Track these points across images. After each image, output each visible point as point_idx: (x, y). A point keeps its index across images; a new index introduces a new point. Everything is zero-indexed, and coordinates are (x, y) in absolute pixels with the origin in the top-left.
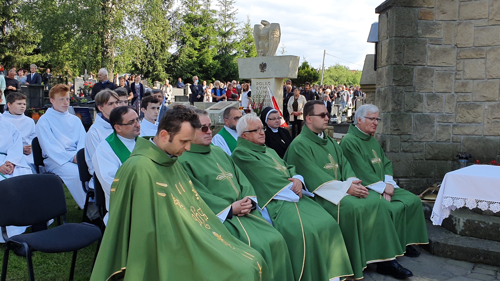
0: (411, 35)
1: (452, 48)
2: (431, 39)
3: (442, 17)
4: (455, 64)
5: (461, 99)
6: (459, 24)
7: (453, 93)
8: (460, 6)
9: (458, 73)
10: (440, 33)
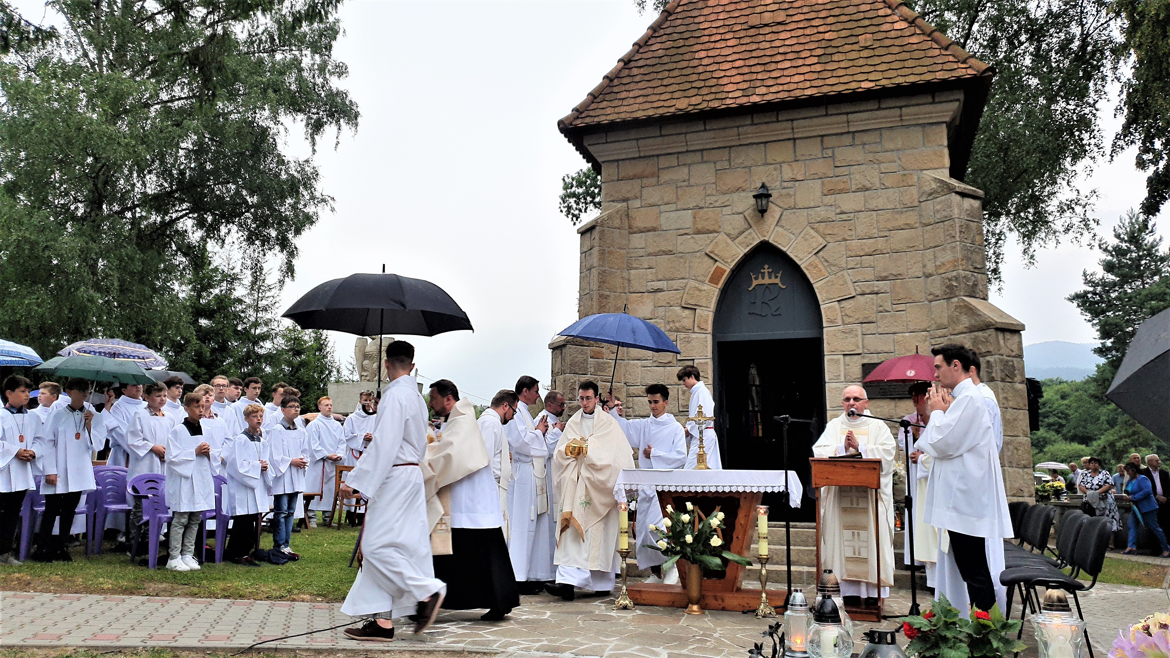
0: (584, 372)
1: (621, 386)
2: (602, 377)
10: (610, 372)
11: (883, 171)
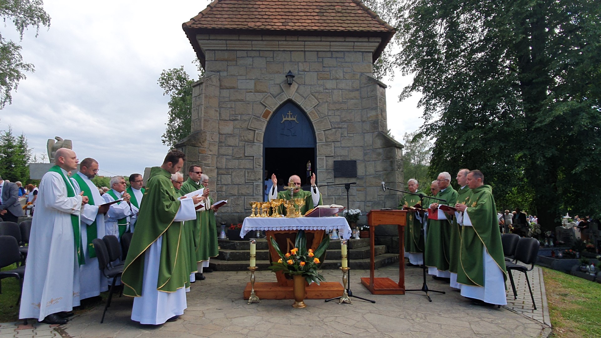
0: (195, 161)
1: (215, 169)
2: (205, 164)
3: (210, 153)
4: (216, 177)
5: (220, 195)
6: (218, 157)
7: (216, 192)
8: (218, 148)
9: (218, 181)
10: (209, 161)
11: (345, 71)
